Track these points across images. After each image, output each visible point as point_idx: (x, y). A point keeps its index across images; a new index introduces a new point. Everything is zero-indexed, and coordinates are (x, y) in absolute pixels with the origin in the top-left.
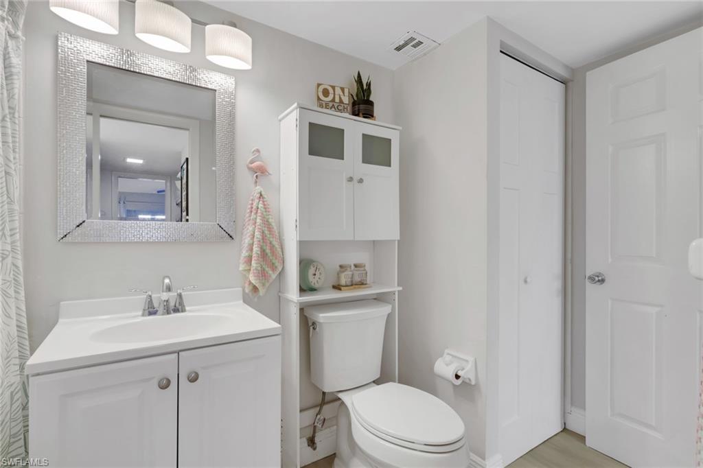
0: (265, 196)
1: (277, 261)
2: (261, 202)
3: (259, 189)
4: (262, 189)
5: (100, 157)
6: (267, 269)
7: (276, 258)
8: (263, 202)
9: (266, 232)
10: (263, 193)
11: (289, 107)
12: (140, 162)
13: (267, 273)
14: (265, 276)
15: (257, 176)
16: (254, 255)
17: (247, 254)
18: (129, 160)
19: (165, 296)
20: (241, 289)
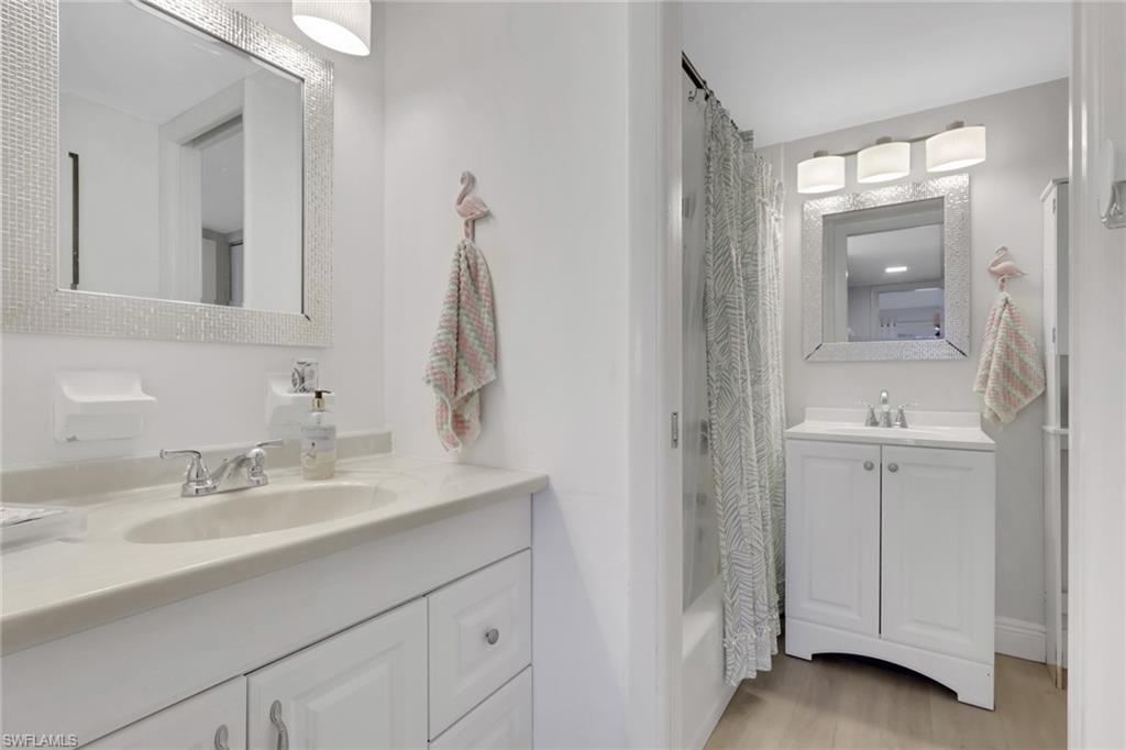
0: (1014, 303)
1: (1032, 383)
2: (1006, 310)
3: (1004, 294)
4: (1008, 295)
5: (847, 274)
6: (1014, 392)
7: (1030, 379)
8: (1010, 310)
9: (1013, 347)
10: (1010, 299)
11: (1044, 188)
12: (904, 269)
13: (1014, 396)
14: (1010, 399)
15: (1003, 281)
16: (991, 374)
17: (983, 373)
18: (889, 270)
19: (886, 408)
20: (979, 414)
